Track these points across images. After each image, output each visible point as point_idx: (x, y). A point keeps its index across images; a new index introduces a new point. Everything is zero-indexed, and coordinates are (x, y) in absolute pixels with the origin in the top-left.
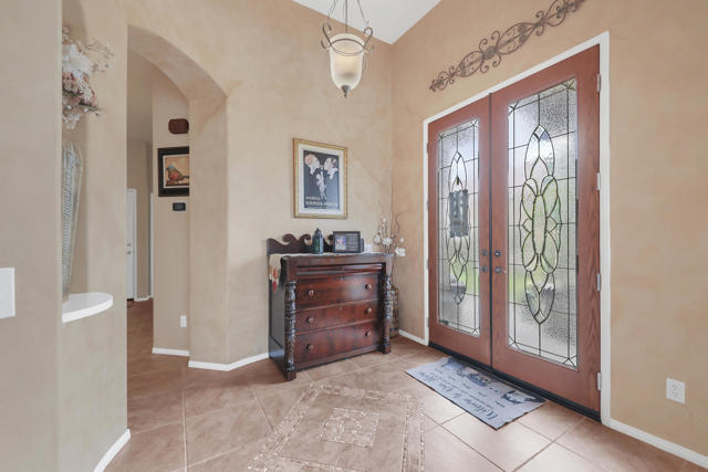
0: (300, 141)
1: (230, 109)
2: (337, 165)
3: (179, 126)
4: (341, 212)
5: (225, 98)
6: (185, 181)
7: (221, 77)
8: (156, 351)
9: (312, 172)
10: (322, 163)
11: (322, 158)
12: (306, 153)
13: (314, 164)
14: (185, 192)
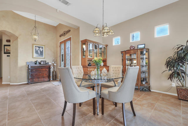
0: (34, 44)
1: (19, 40)
2: (43, 49)
3: (8, 41)
4: (44, 57)
5: (18, 37)
6: (10, 51)
7: (17, 34)
8: (3, 83)
9: (37, 50)
10: (39, 48)
11: (39, 47)
12: (35, 47)
13: (37, 49)
14: (10, 53)
